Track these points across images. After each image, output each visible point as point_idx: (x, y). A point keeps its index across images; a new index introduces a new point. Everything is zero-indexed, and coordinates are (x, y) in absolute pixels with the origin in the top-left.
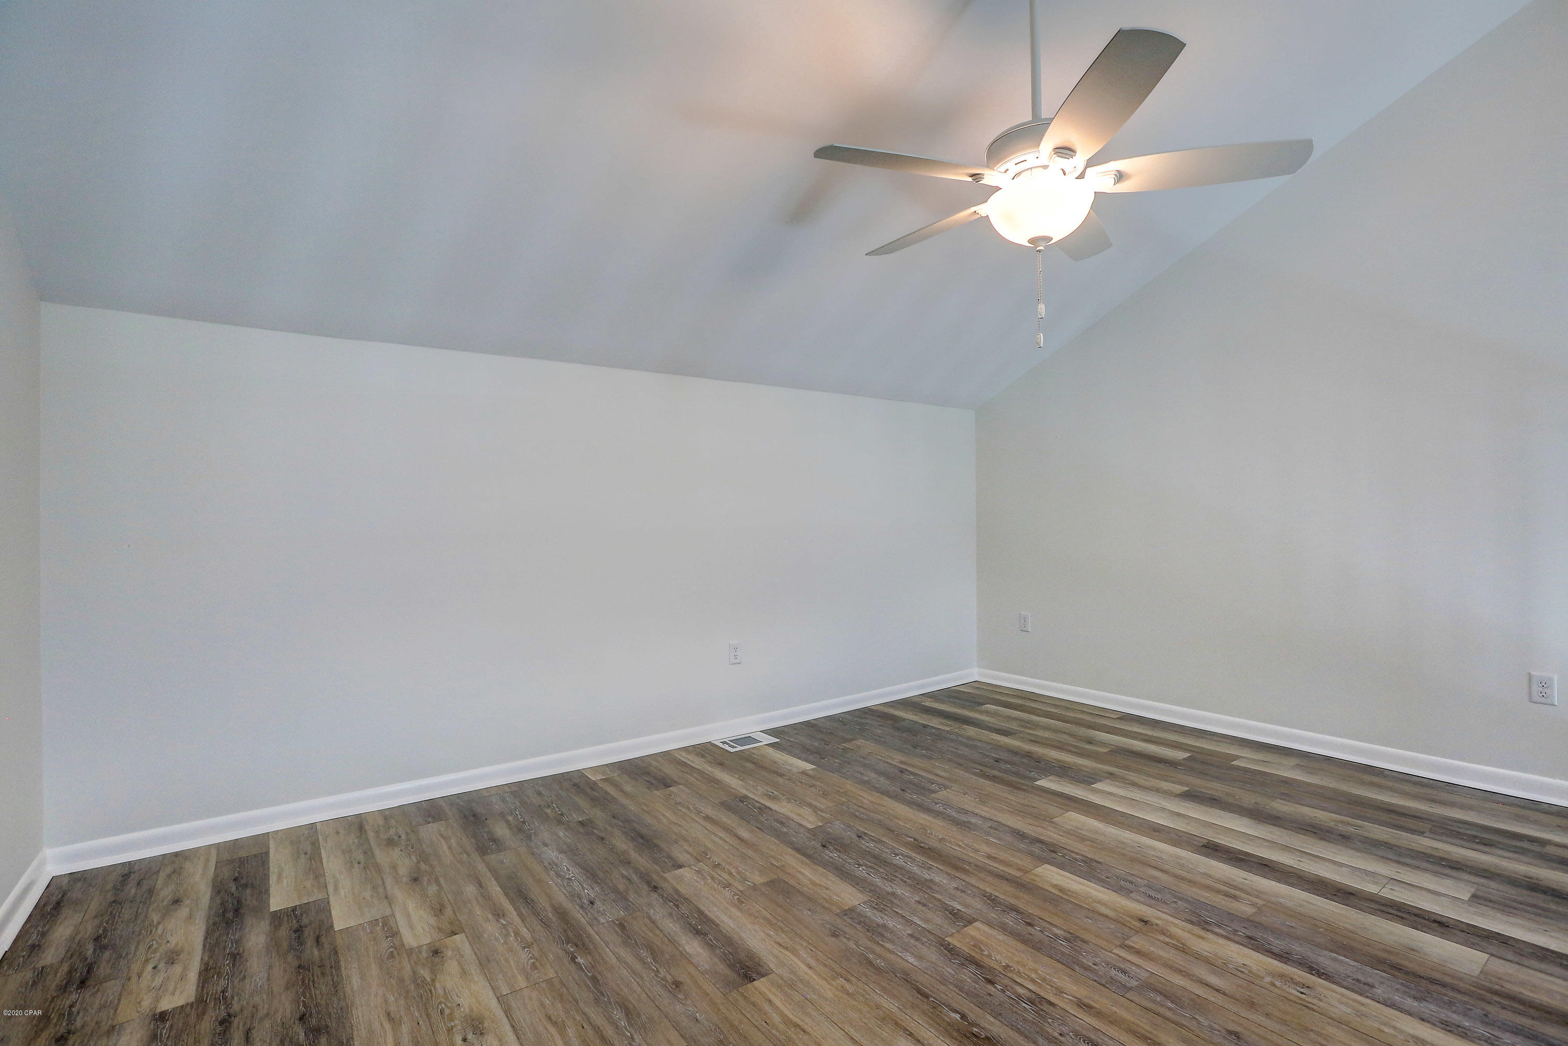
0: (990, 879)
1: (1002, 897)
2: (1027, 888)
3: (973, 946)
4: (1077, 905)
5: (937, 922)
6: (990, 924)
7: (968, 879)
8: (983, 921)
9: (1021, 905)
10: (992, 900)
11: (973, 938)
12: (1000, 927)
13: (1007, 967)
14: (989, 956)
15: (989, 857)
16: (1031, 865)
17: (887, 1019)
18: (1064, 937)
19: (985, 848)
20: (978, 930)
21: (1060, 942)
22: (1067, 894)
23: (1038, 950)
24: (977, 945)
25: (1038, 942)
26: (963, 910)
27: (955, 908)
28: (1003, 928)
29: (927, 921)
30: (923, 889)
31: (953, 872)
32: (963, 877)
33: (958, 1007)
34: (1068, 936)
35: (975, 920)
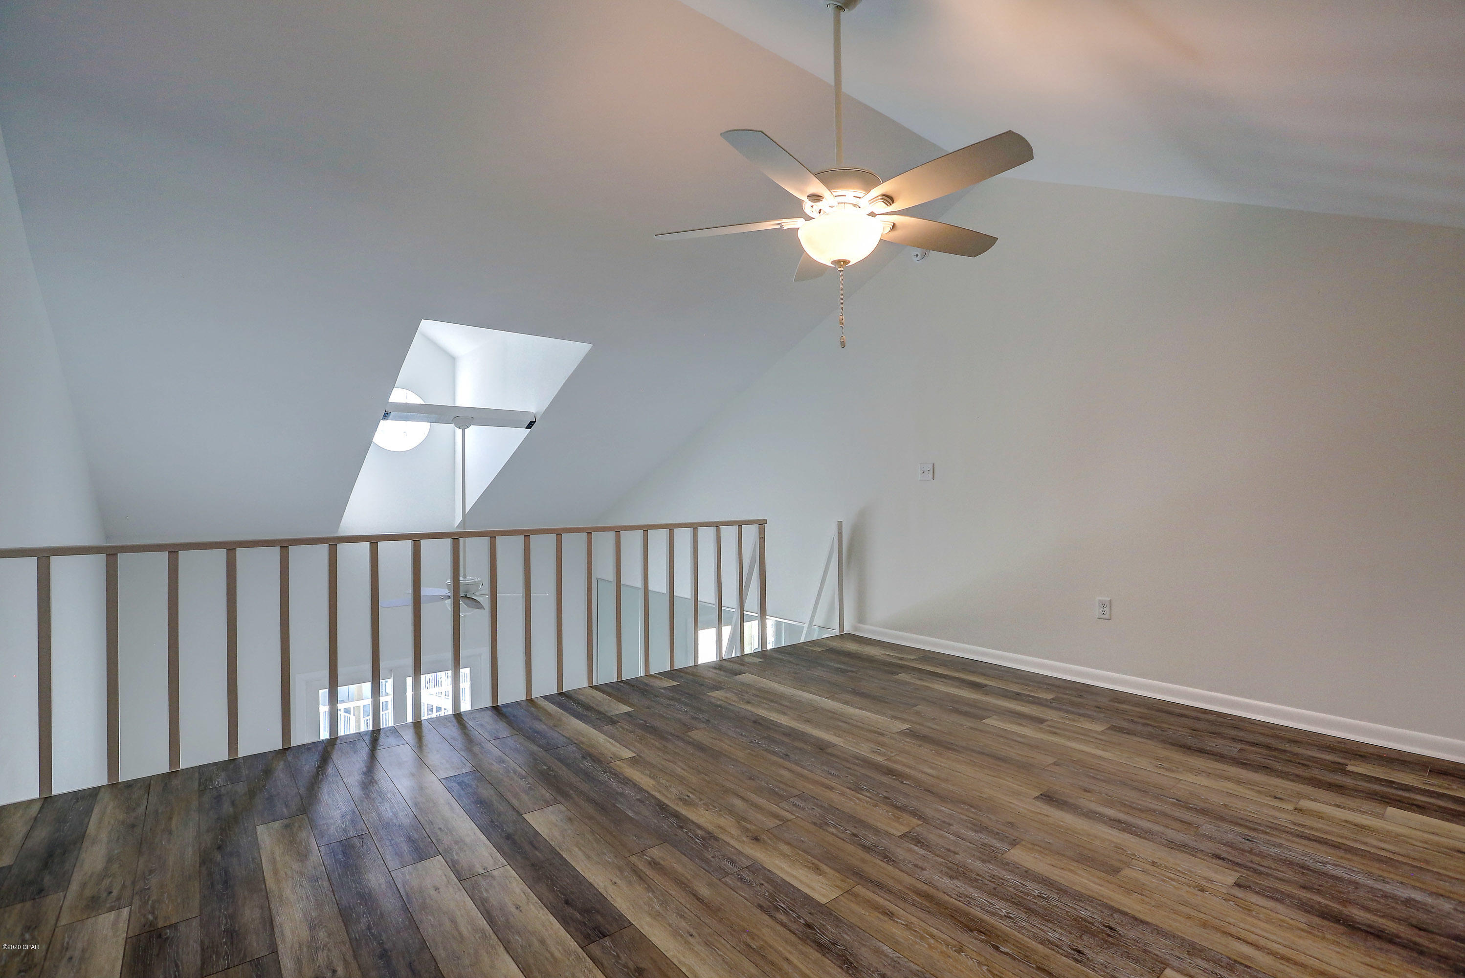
0: (891, 883)
1: (878, 861)
2: (852, 870)
3: (900, 818)
4: (808, 853)
5: (933, 837)
6: (889, 835)
7: (913, 881)
8: (893, 837)
9: (860, 853)
10: (887, 857)
11: (902, 824)
12: (879, 832)
13: (875, 806)
14: (887, 812)
15: (890, 915)
16: (842, 903)
17: (946, 780)
18: (829, 826)
19: (897, 931)
20: (898, 829)
21: (832, 822)
22: (813, 864)
23: (851, 816)
24: (897, 819)
25: (850, 821)
26: (912, 846)
27: (920, 848)
28: (877, 831)
29: (941, 836)
30: (956, 867)
31: (932, 891)
32: (920, 885)
33: (905, 786)
34: (825, 827)
35: (901, 837)
